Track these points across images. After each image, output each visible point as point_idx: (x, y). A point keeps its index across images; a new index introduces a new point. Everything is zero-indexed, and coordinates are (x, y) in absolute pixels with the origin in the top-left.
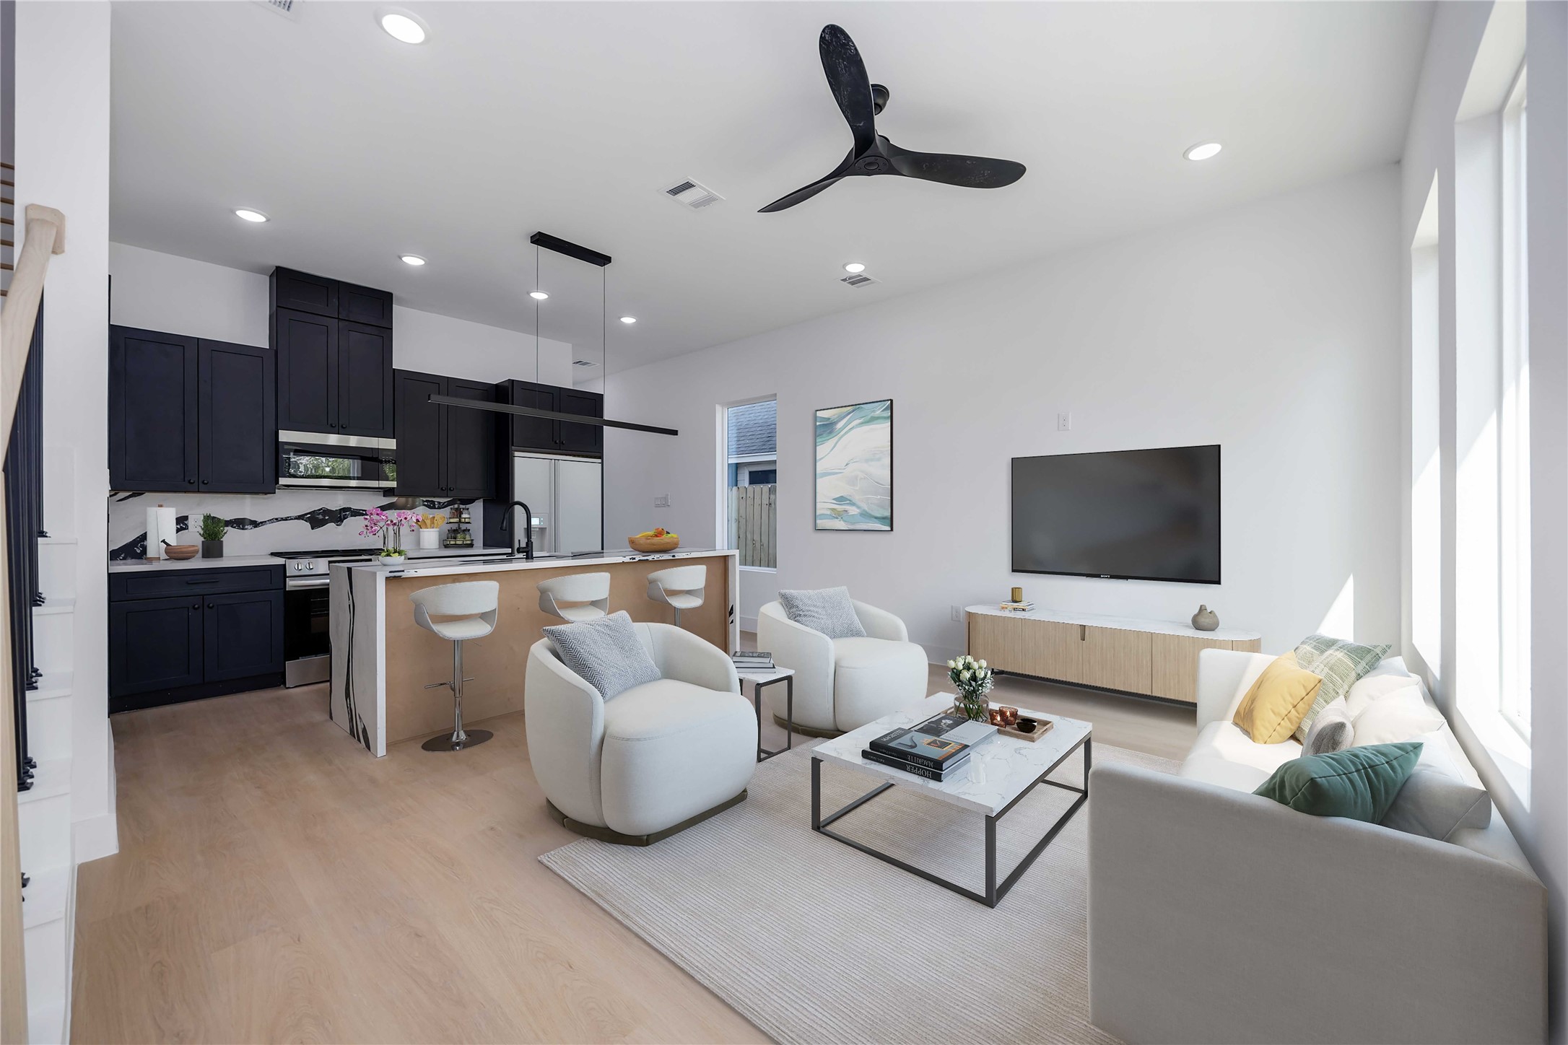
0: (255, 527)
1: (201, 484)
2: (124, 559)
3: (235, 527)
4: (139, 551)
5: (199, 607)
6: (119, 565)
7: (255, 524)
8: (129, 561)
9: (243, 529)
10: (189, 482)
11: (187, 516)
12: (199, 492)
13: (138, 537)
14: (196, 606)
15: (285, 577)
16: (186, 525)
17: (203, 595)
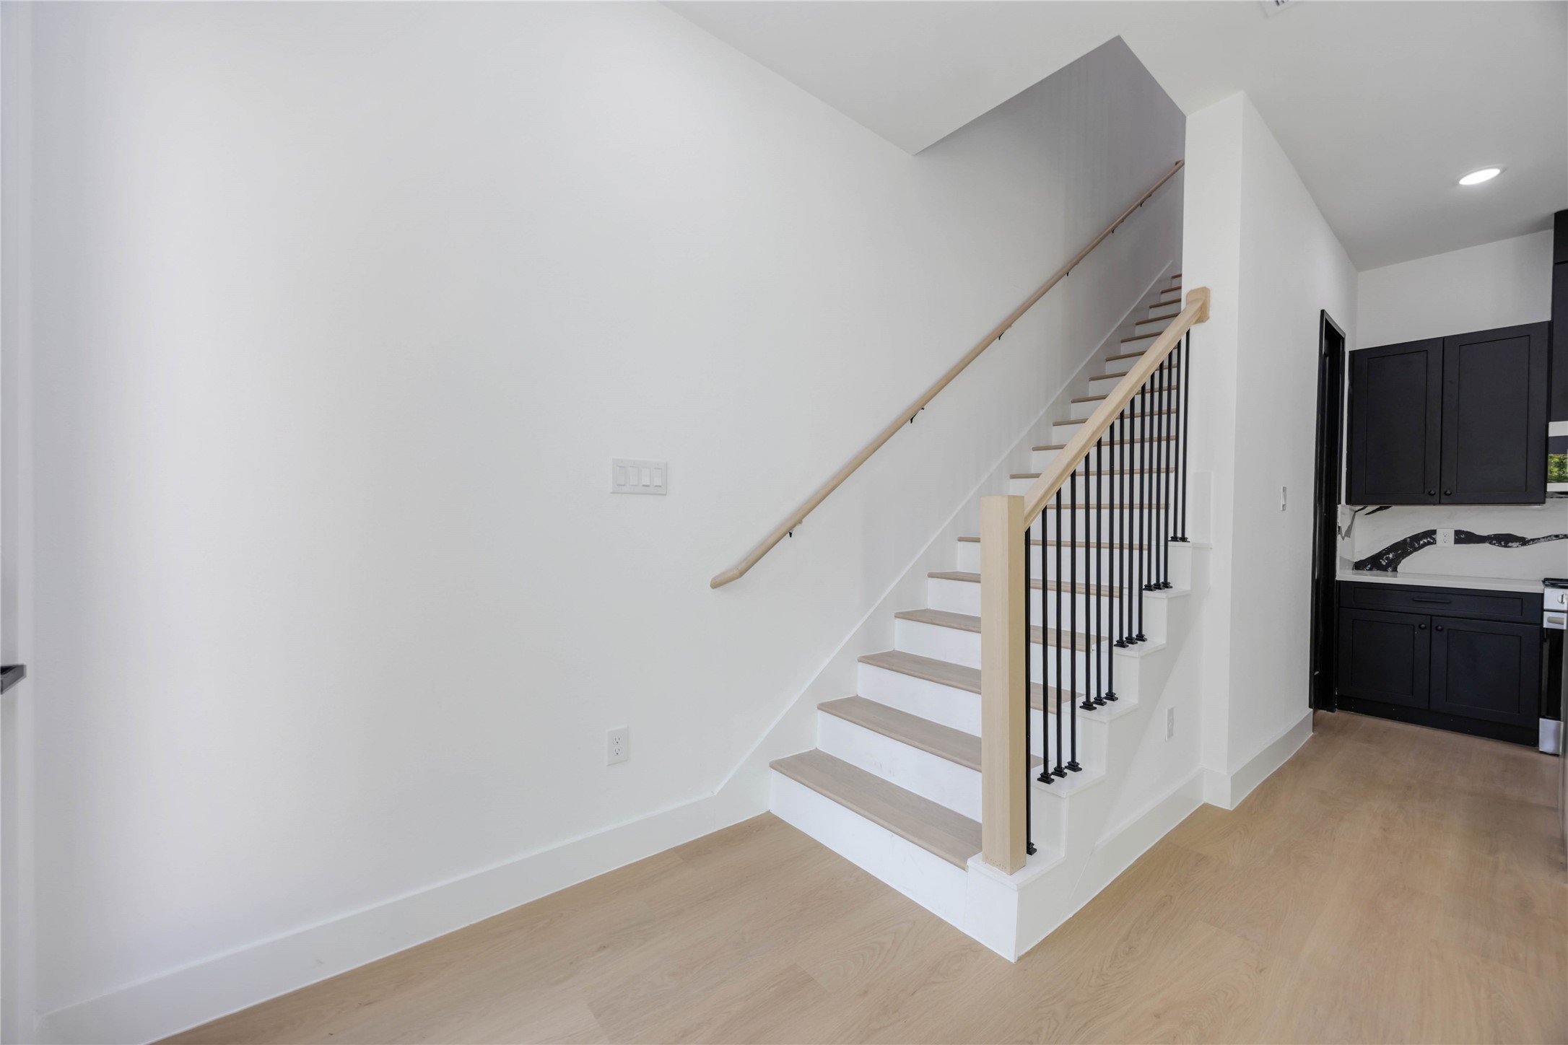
0: (1522, 545)
1: (1443, 496)
2: (1370, 569)
3: (1494, 544)
4: (1384, 564)
5: (1425, 628)
6: (1366, 575)
7: (1524, 542)
8: (1375, 572)
9: (1505, 546)
10: (1429, 493)
11: (1435, 531)
12: (1440, 503)
13: (1384, 550)
14: (1423, 626)
15: (1543, 610)
16: (1434, 539)
17: (1431, 616)
